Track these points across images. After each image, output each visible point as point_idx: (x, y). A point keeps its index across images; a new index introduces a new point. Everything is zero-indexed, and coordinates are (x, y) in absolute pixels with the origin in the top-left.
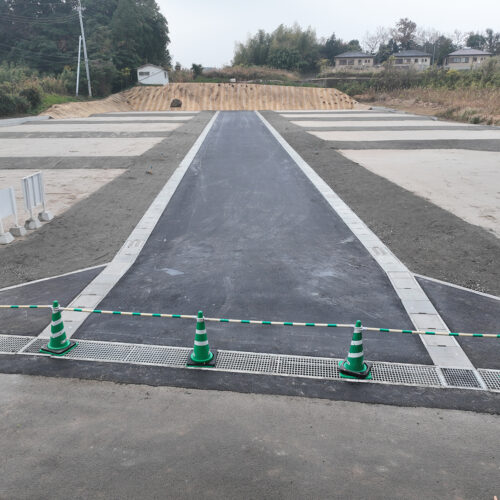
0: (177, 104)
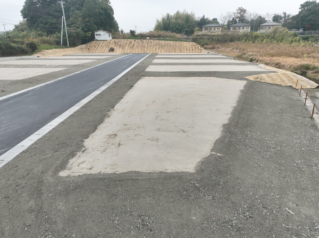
0: (112, 50)
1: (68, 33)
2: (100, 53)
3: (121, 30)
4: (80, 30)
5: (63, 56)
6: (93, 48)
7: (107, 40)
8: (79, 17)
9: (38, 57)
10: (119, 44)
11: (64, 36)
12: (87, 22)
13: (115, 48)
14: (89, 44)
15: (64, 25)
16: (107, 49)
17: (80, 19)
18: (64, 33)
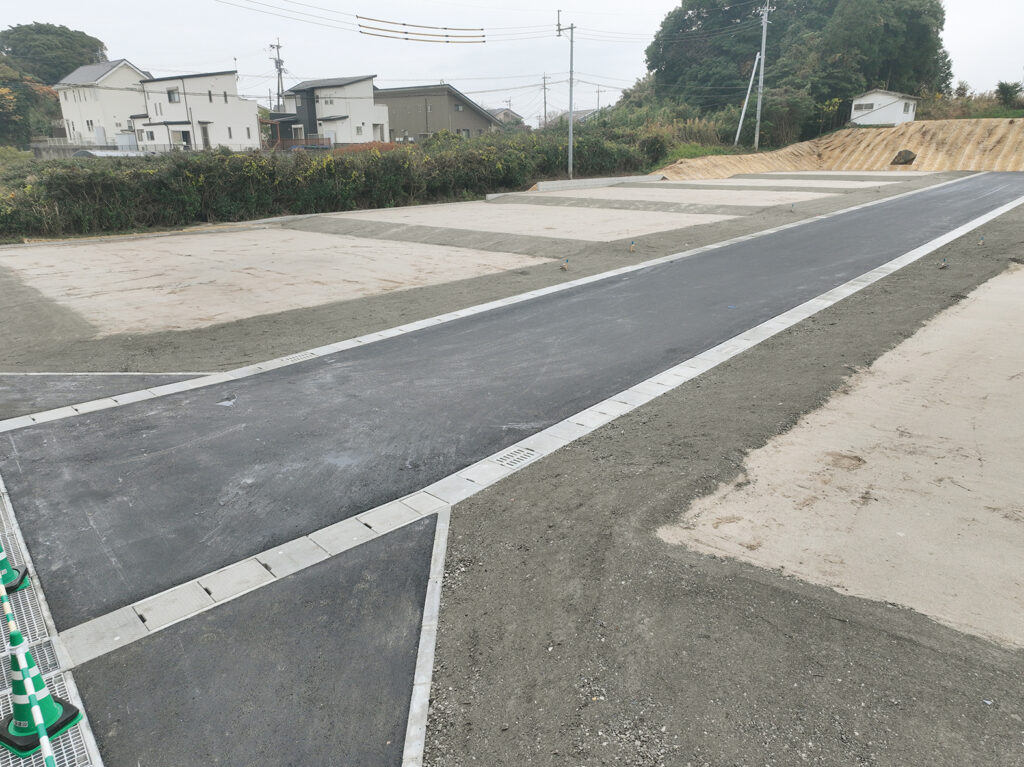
1: (763, 105)
2: (859, 169)
3: (961, 83)
4: (803, 92)
5: (733, 177)
6: (838, 151)
7: (892, 126)
8: (810, 50)
9: (664, 178)
10: (940, 136)
11: (750, 115)
12: (834, 65)
13: (919, 153)
14: (824, 141)
15: (756, 82)
16: (886, 155)
17: (813, 56)
18: (752, 105)
